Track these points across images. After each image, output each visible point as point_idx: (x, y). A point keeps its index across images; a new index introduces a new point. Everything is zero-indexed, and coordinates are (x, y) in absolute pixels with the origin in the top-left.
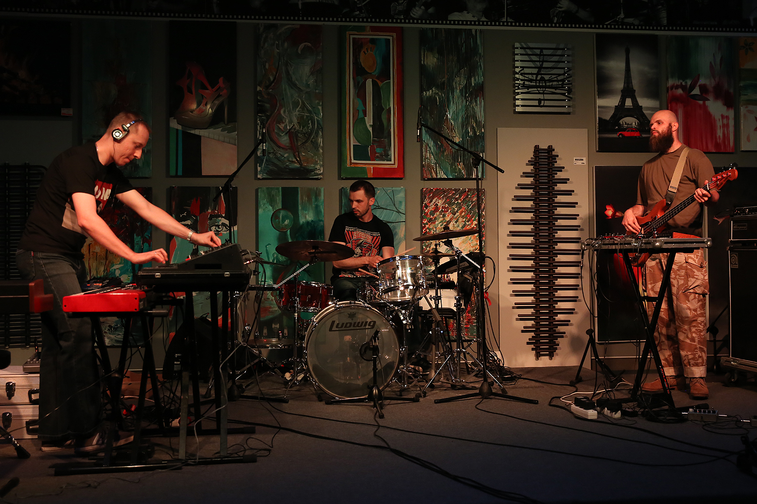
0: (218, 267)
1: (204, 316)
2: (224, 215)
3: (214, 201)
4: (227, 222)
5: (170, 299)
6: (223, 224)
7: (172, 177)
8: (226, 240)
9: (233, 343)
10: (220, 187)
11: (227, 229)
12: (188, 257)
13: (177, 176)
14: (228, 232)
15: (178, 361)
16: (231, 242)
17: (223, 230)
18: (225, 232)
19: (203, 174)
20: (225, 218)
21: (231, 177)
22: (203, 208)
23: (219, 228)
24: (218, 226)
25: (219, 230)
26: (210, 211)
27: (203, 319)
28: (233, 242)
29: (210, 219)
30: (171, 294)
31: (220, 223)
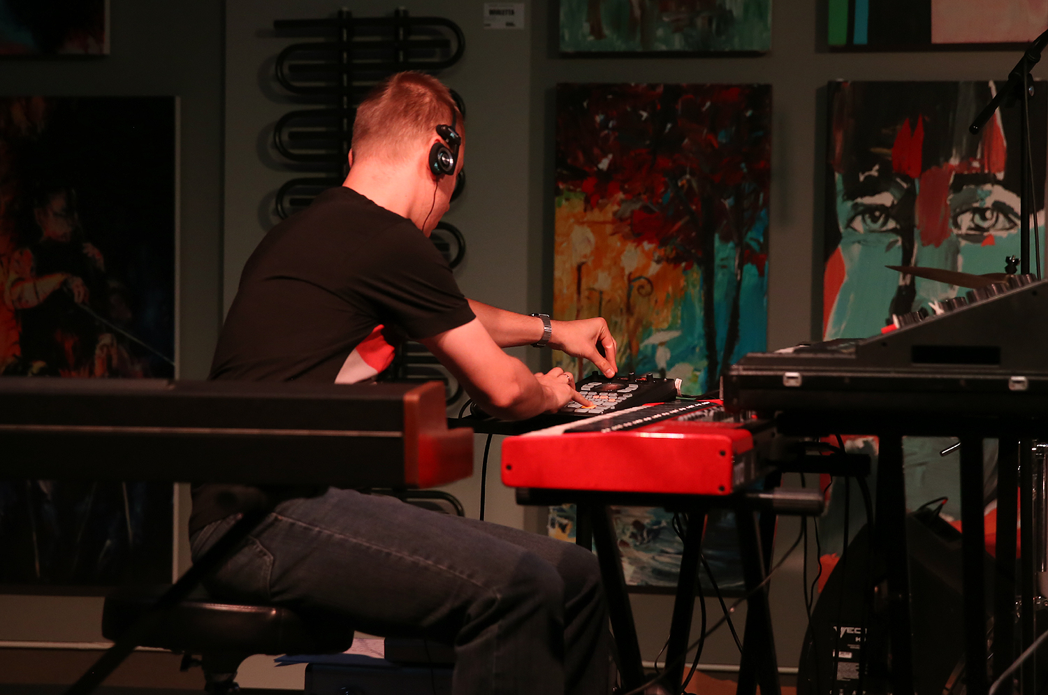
0: (989, 355)
1: (933, 507)
2: (1000, 176)
3: (973, 131)
4: (1014, 202)
5: (828, 453)
6: (1000, 207)
7: (835, 50)
8: (1008, 260)
9: (1028, 606)
10: (991, 84)
11: (1010, 221)
12: (890, 322)
13: (850, 47)
14: (1016, 231)
15: (847, 650)
16: (1025, 269)
17: (1000, 225)
18: (1004, 234)
19: (937, 38)
20: (1006, 185)
21: (1031, 51)
22: (934, 153)
23: (984, 218)
24: (981, 212)
25: (985, 225)
26: (954, 162)
27: (929, 518)
28: (1033, 269)
29: (957, 188)
30: (833, 439)
31: (989, 202)
